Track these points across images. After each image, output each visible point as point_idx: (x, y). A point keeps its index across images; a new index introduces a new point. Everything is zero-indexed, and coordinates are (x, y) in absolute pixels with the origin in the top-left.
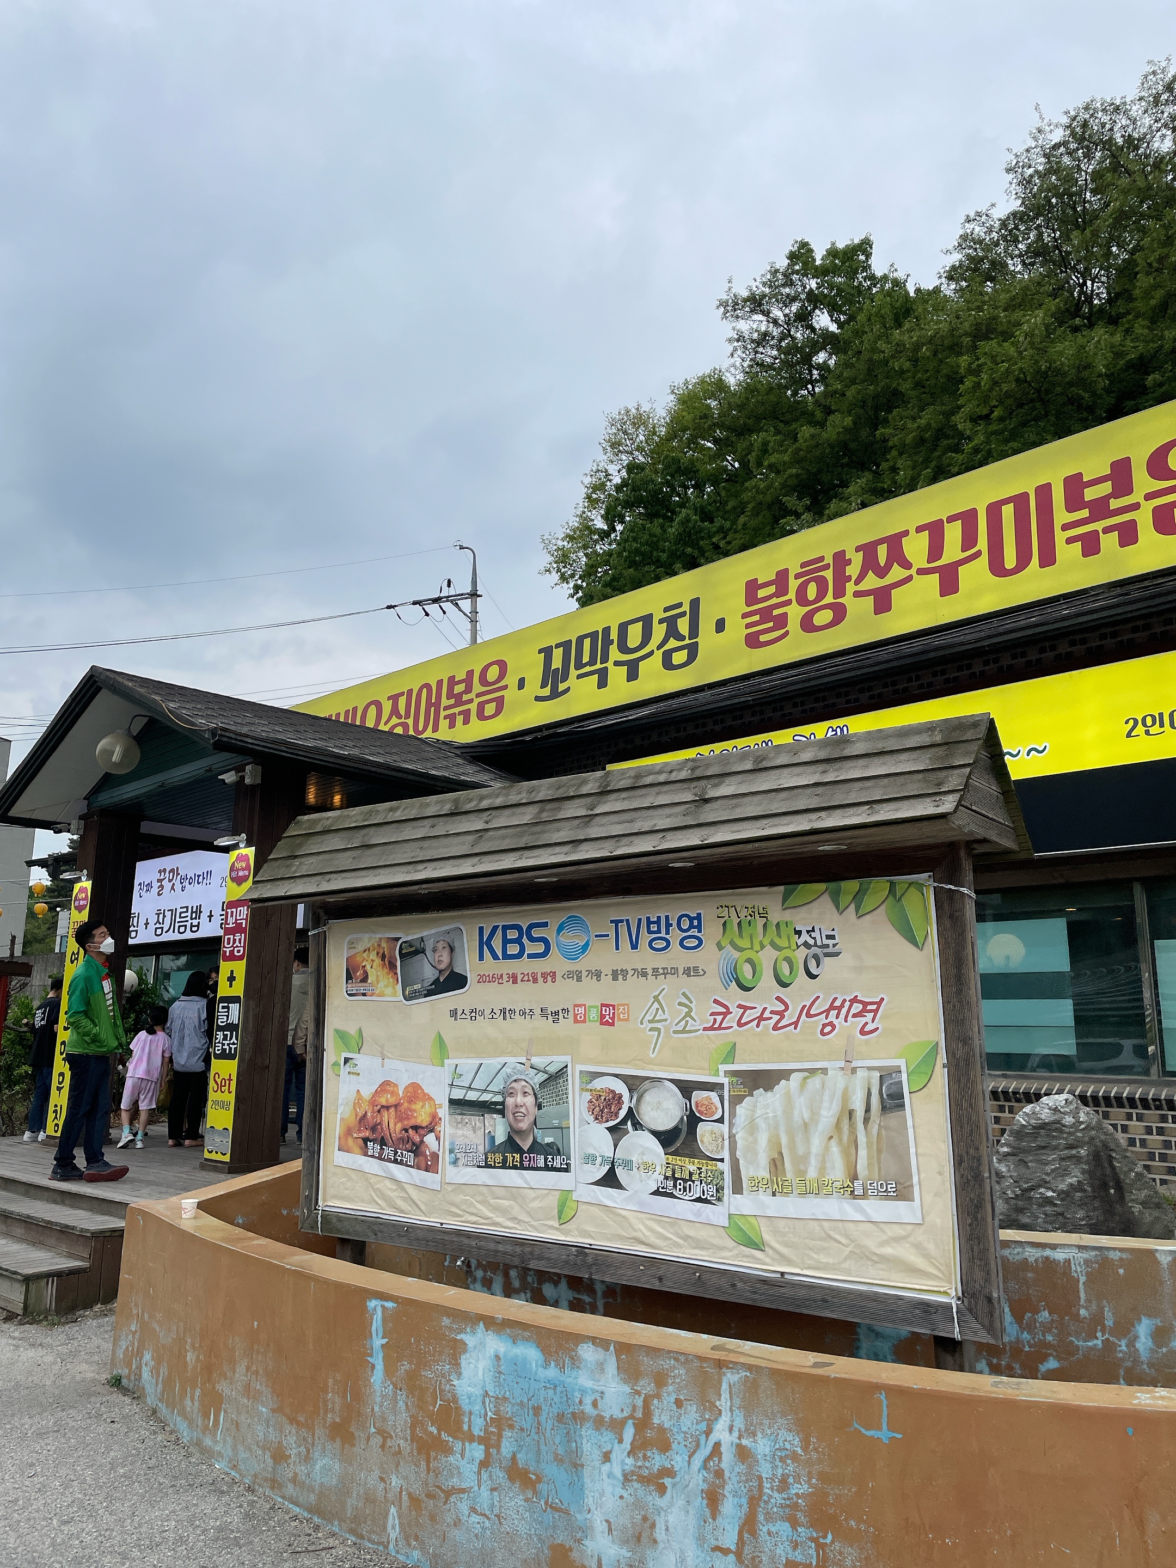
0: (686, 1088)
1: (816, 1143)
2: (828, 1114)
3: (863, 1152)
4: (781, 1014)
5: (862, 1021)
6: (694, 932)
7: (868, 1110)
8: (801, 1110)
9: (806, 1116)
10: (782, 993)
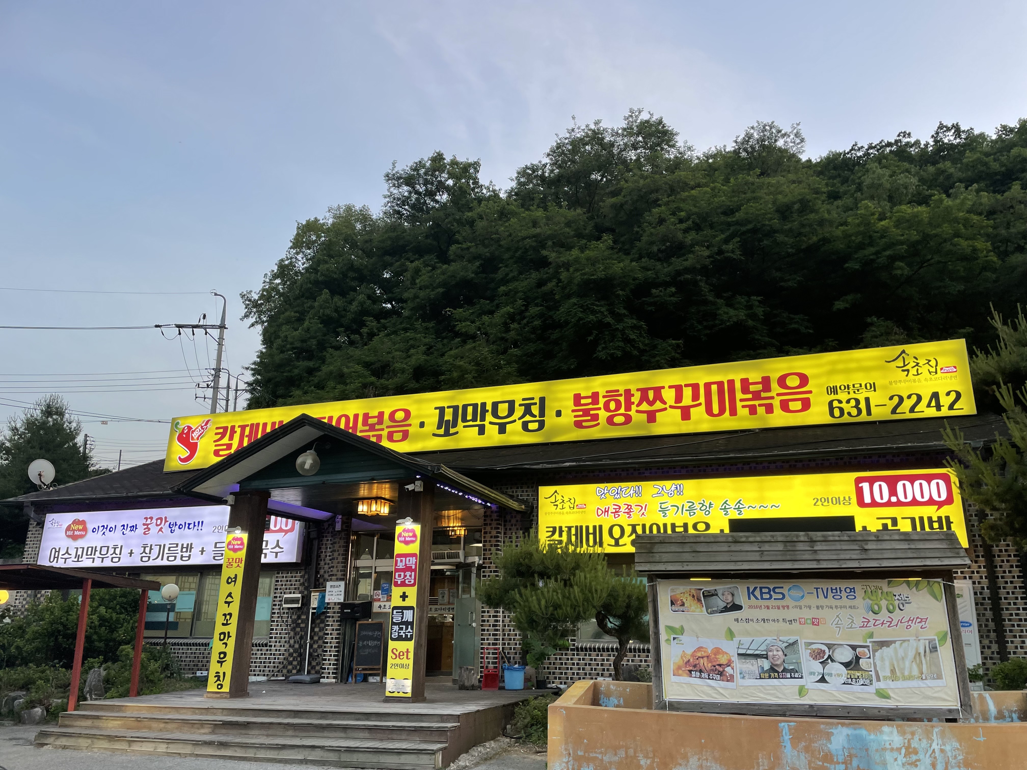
0: (854, 648)
1: (907, 663)
2: (911, 654)
3: (924, 666)
4: (891, 622)
5: (921, 624)
6: (852, 593)
7: (925, 652)
8: (901, 652)
9: (903, 655)
10: (890, 615)
